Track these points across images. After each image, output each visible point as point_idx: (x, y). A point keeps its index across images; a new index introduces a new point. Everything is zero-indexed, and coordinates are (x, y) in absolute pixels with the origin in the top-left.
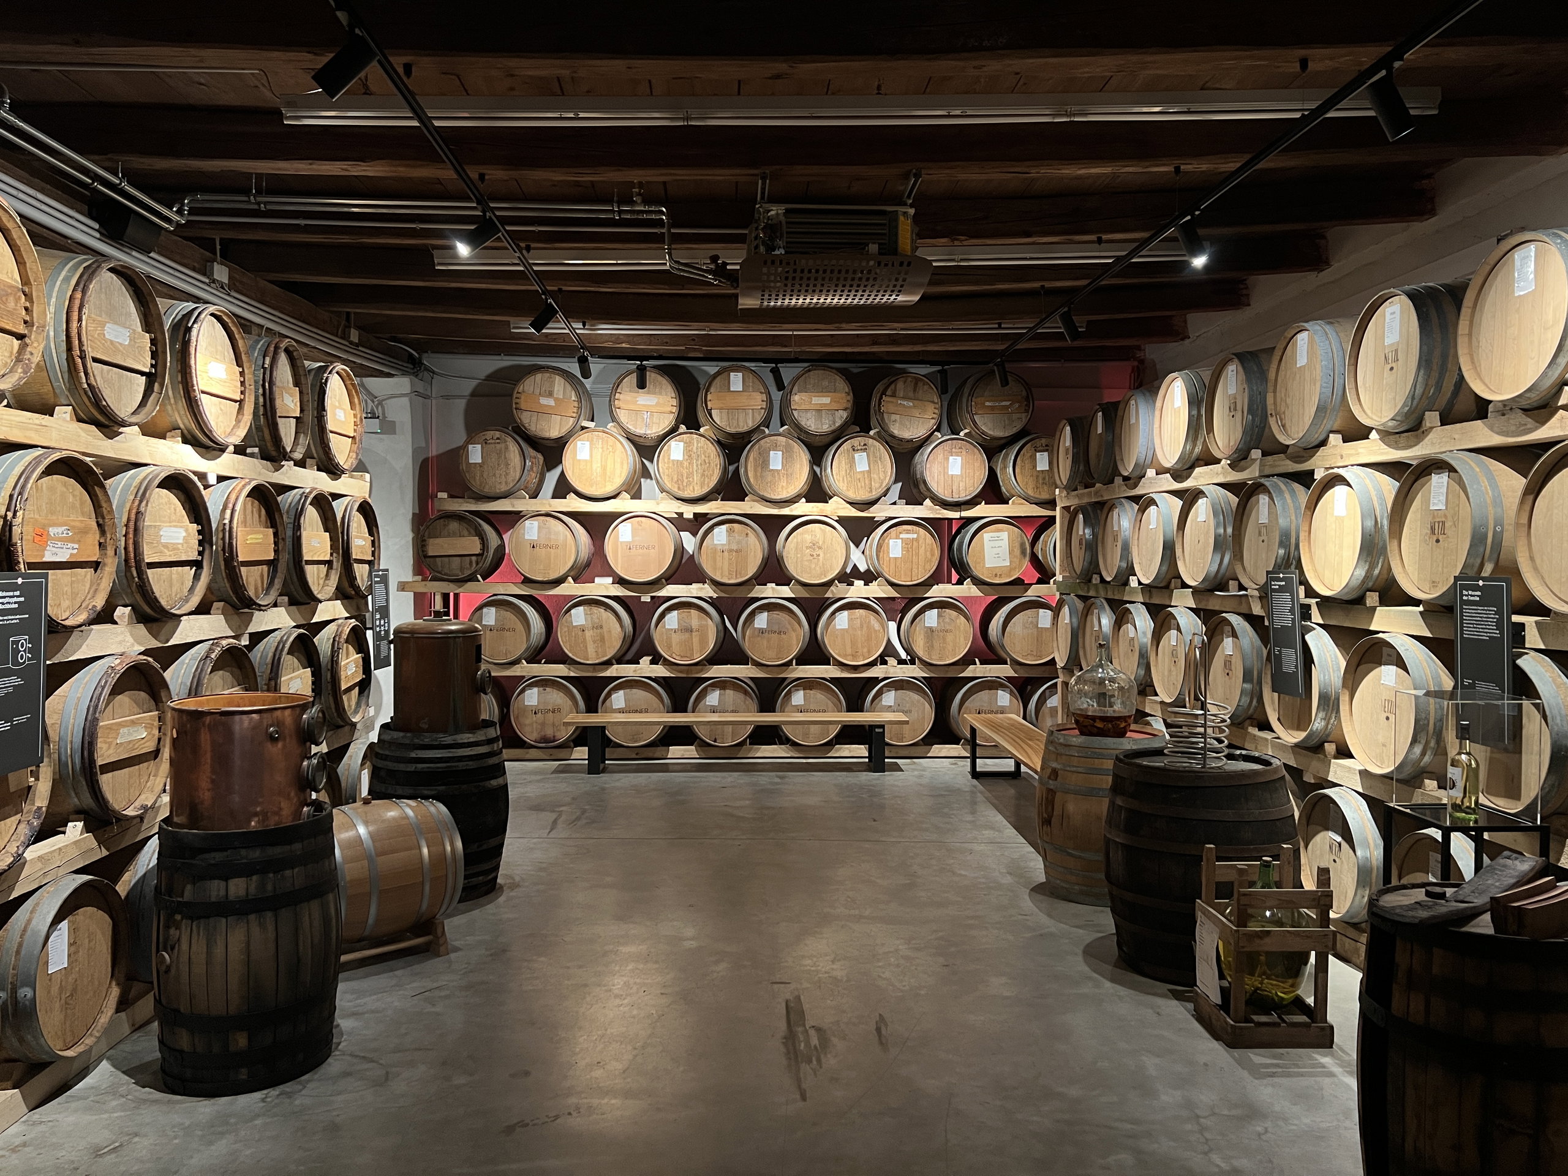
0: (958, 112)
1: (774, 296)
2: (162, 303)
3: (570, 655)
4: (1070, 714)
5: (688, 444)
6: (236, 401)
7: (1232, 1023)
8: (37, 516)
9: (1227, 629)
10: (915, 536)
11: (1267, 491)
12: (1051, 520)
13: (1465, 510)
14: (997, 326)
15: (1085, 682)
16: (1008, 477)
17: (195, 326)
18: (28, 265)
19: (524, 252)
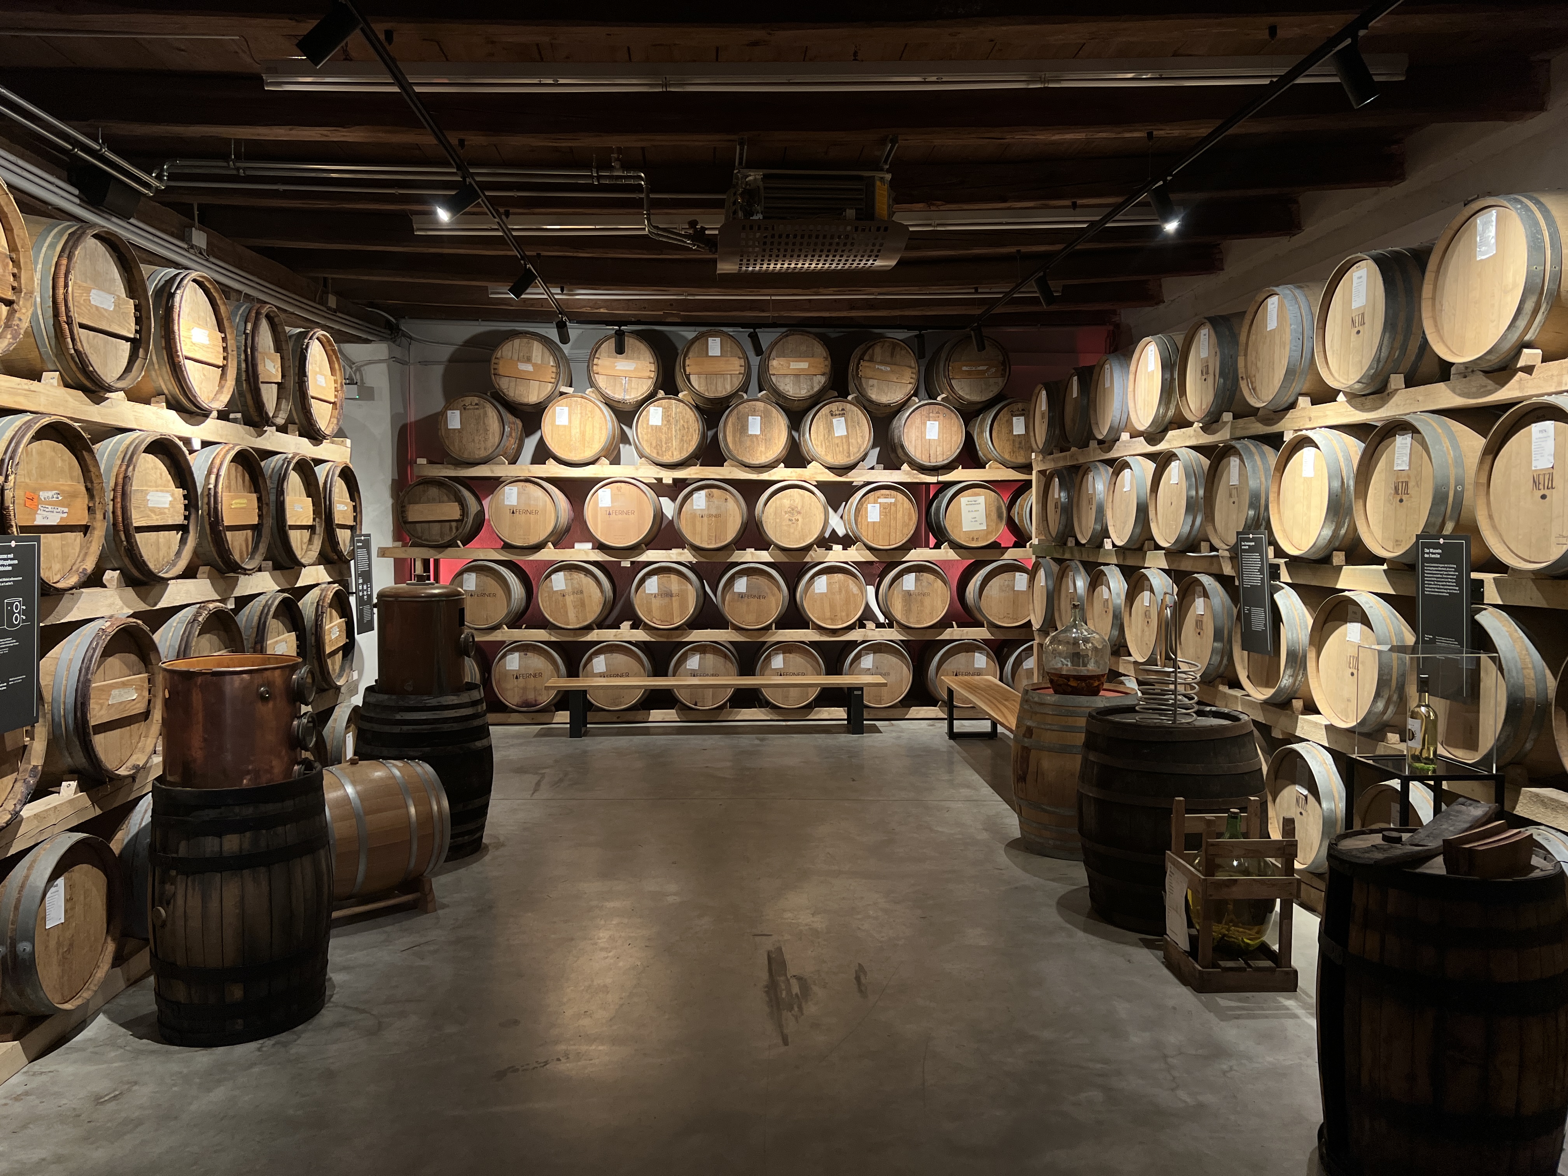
0: (934, 79)
1: (752, 261)
2: (145, 269)
3: (551, 620)
4: (1046, 674)
5: (666, 410)
6: (218, 367)
7: (1200, 968)
8: (27, 480)
9: (1199, 589)
10: (893, 500)
11: (1237, 453)
12: (1027, 484)
13: (1427, 470)
14: (973, 291)
15: (1060, 642)
16: (985, 441)
17: (178, 292)
18: (15, 231)
19: (503, 217)
